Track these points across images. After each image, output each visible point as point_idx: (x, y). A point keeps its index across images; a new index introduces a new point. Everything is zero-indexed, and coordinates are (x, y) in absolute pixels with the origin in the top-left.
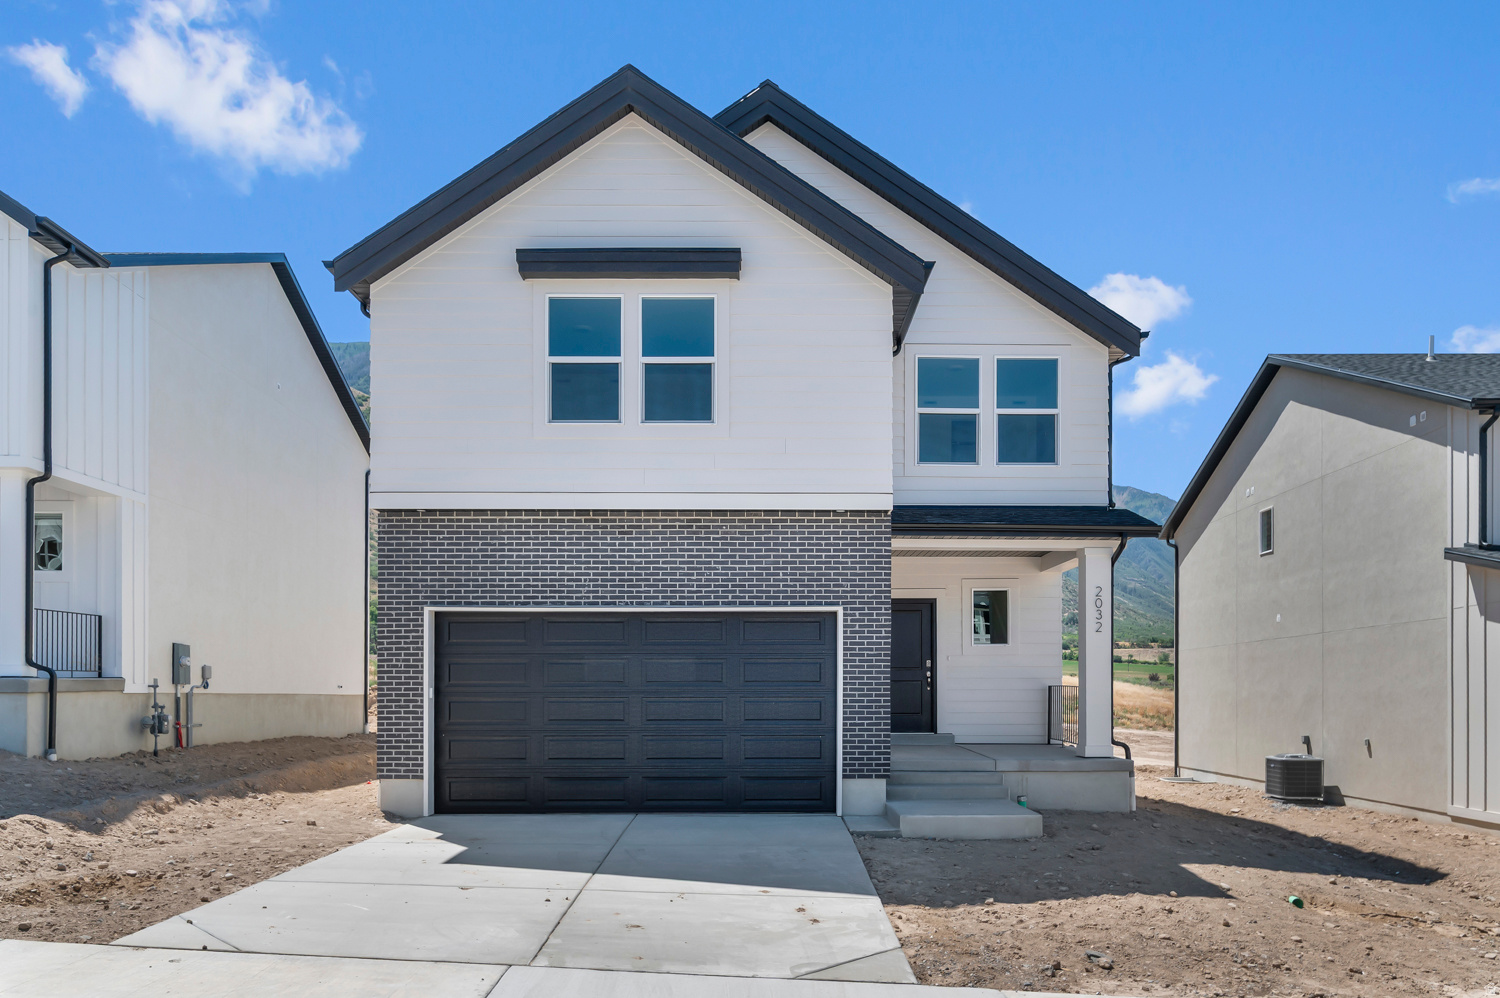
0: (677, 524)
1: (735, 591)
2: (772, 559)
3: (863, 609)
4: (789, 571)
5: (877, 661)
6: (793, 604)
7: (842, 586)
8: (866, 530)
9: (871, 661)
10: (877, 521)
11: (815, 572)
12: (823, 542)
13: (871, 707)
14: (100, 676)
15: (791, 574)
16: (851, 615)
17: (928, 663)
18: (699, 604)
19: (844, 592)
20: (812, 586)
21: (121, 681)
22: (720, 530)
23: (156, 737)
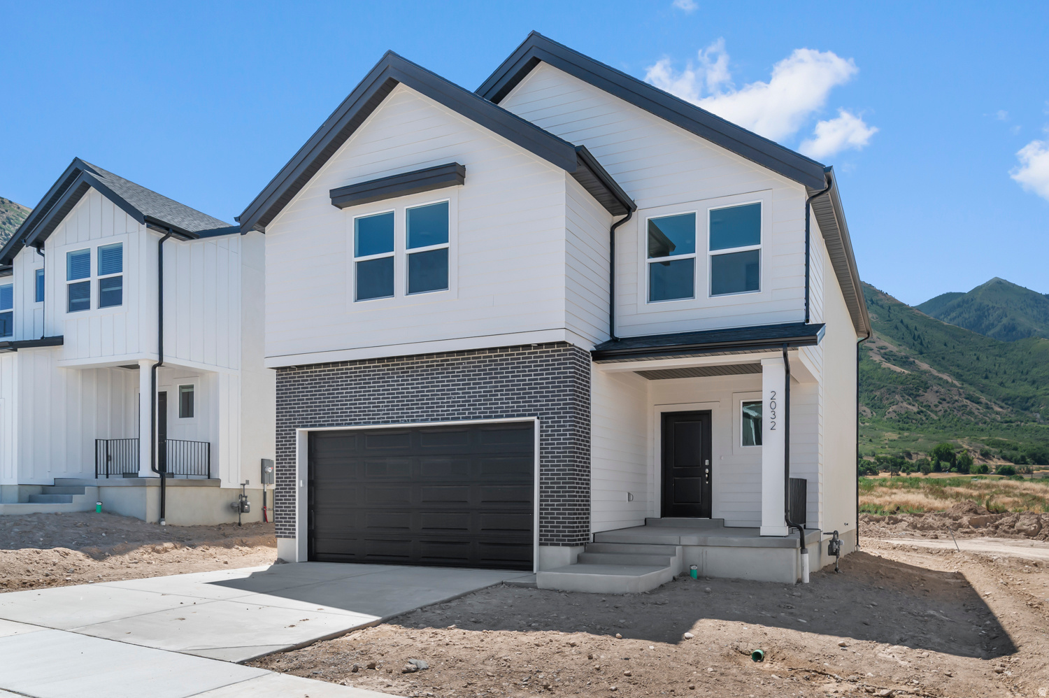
0: (435, 363)
1: (470, 409)
2: (493, 384)
3: (554, 418)
4: (504, 392)
5: (564, 457)
6: (507, 416)
7: (539, 401)
8: (556, 357)
9: (560, 457)
10: (564, 350)
11: (522, 392)
12: (527, 369)
13: (559, 492)
14: (209, 478)
15: (506, 394)
16: (545, 423)
17: (707, 462)
18: (447, 419)
19: (541, 405)
20: (520, 402)
21: (219, 481)
22: (461, 366)
23: (240, 514)
